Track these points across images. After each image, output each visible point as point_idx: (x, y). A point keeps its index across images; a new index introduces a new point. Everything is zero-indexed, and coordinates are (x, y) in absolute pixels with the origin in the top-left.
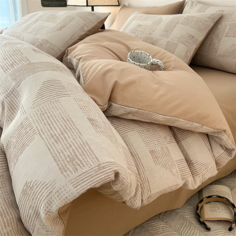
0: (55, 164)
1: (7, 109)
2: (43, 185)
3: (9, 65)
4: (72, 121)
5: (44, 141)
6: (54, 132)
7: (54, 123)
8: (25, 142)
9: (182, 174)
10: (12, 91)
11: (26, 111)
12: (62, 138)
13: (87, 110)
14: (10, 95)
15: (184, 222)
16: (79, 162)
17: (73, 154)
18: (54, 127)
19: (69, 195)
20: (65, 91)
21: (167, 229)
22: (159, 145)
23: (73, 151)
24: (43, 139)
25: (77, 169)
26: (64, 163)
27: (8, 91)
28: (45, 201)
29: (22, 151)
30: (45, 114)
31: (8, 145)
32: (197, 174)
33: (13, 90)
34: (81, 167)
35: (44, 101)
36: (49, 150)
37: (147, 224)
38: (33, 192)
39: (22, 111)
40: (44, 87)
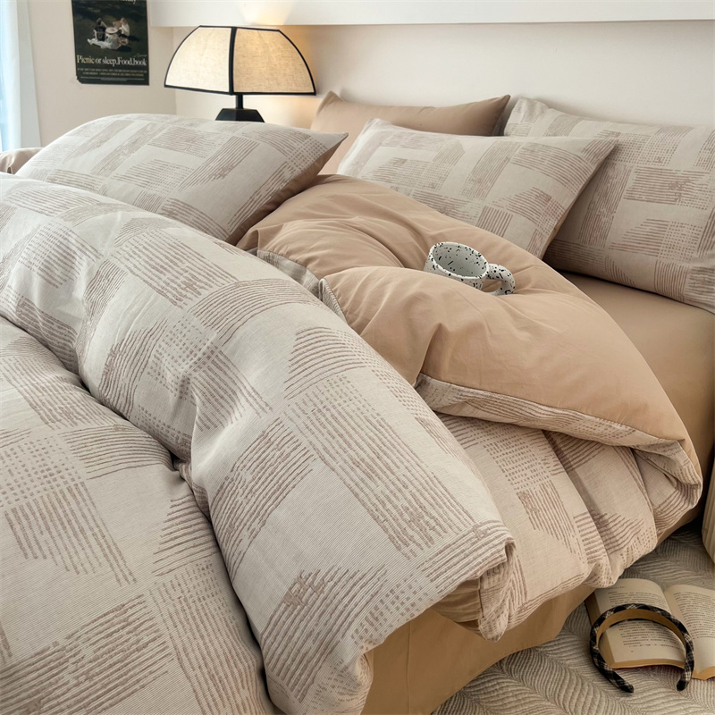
0: (376, 529)
1: (203, 399)
2: (352, 577)
3: (179, 286)
4: (391, 428)
5: (338, 475)
6: (357, 454)
7: (352, 432)
8: (283, 478)
9: (589, 549)
10: (210, 354)
11: (271, 404)
12: (380, 468)
14: (204, 363)
15: (565, 677)
16: (432, 523)
17: (414, 503)
18: (355, 442)
19: (420, 599)
20: (349, 353)
21: (527, 695)
22: (535, 479)
23: (413, 496)
24: (333, 470)
25: (431, 539)
26: (399, 525)
27: (195, 355)
28: (361, 615)
29: (279, 499)
30: (324, 411)
31: (222, 487)
32: (617, 548)
33: (212, 352)
34: (439, 534)
35: (314, 381)
36: (356, 495)
38: (322, 596)
39: (257, 403)
40: (302, 345)
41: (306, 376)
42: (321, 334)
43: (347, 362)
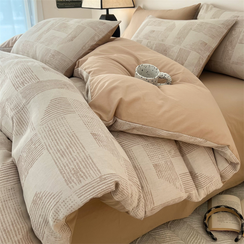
0: (61, 176)
2: (50, 195)
3: (20, 83)
4: (77, 137)
5: (51, 155)
6: (60, 147)
7: (60, 138)
8: (34, 156)
10: (23, 108)
11: (35, 128)
12: (67, 153)
13: (91, 125)
14: (21, 111)
15: (191, 232)
16: (82, 175)
17: (77, 167)
18: (61, 143)
19: (74, 205)
20: (71, 108)
21: (174, 238)
23: (77, 164)
24: (50, 153)
25: (80, 181)
26: (69, 175)
27: (18, 108)
28: (53, 210)
29: (32, 164)
30: (52, 130)
31: (19, 159)
32: (202, 187)
34: (84, 179)
35: (51, 119)
36: (56, 163)
37: (155, 232)
38: (42, 201)
39: (31, 127)
40: (52, 105)
41: (49, 117)
42: (60, 100)
43: (68, 111)
